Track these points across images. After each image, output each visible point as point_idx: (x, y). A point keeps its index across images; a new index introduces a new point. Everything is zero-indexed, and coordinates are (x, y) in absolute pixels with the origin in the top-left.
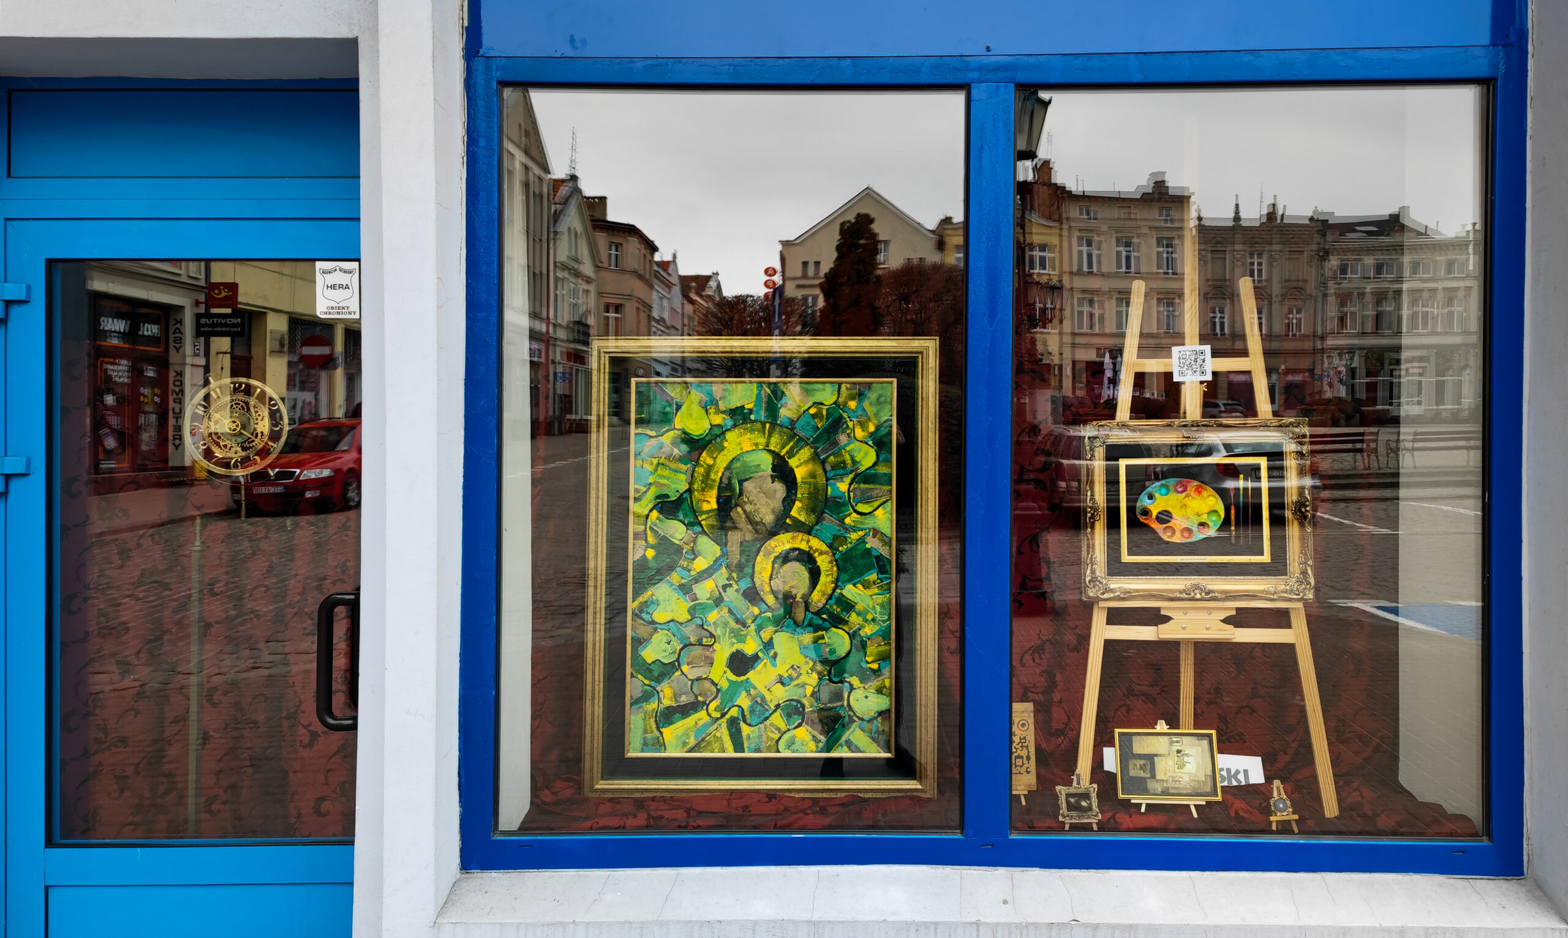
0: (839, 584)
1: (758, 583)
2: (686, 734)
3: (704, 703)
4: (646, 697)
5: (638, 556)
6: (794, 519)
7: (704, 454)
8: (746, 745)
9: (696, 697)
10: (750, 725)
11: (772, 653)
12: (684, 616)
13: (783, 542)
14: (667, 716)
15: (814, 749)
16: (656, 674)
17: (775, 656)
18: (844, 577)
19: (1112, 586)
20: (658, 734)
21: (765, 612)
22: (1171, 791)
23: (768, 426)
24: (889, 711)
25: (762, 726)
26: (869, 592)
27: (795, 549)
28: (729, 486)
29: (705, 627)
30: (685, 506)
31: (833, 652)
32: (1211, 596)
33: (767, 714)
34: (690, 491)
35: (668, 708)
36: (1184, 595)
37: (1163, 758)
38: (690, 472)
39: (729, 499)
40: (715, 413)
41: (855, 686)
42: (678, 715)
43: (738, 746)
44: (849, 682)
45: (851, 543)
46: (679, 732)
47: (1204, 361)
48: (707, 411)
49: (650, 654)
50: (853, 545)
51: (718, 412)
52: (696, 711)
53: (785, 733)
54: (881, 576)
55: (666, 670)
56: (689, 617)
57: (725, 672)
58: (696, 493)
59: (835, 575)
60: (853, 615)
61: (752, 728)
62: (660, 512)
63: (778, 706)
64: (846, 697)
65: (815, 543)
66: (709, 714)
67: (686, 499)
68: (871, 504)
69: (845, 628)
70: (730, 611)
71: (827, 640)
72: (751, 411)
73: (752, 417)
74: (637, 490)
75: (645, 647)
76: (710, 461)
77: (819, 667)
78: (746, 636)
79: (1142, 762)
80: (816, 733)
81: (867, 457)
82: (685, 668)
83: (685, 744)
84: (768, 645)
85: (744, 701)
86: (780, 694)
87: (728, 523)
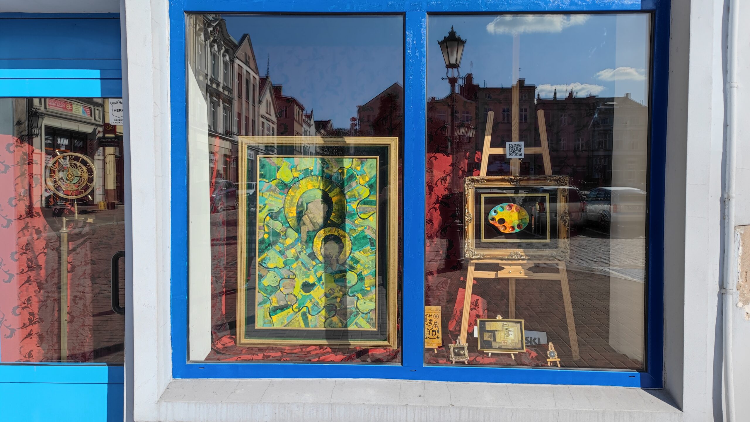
0: (352, 251)
1: (315, 250)
2: (283, 319)
3: (291, 305)
4: (264, 302)
5: (260, 237)
6: (332, 221)
7: (290, 190)
8: (310, 324)
9: (287, 302)
10: (312, 315)
11: (321, 282)
12: (281, 265)
13: (327, 232)
14: (275, 310)
15: (341, 326)
16: (269, 291)
18: (355, 248)
19: (477, 253)
20: (270, 319)
21: (318, 264)
22: (503, 347)
23: (319, 177)
24: (375, 309)
25: (317, 316)
26: (366, 255)
27: (332, 235)
28: (302, 205)
29: (291, 270)
30: (282, 215)
32: (522, 258)
33: (319, 310)
34: (284, 207)
35: (275, 307)
36: (510, 258)
37: (499, 332)
38: (284, 199)
39: (301, 212)
40: (295, 172)
41: (360, 298)
42: (279, 311)
43: (307, 325)
44: (357, 296)
45: (358, 232)
46: (280, 318)
47: (521, 149)
48: (291, 171)
49: (266, 282)
50: (359, 233)
51: (297, 171)
52: (288, 309)
53: (328, 319)
54: (371, 248)
55: (273, 290)
56: (284, 266)
57: (300, 291)
58: (287, 209)
59: (350, 247)
60: (359, 265)
61: (313, 317)
62: (271, 217)
63: (324, 307)
64: (356, 303)
65: (341, 232)
66: (293, 310)
67: (281, 211)
68: (367, 214)
69: (355, 271)
70: (302, 263)
72: (312, 171)
73: (313, 174)
74: (260, 207)
75: (263, 280)
76: (293, 194)
77: (343, 289)
78: (309, 275)
79: (490, 334)
80: (341, 319)
81: (365, 192)
82: (282, 289)
83: (282, 323)
84: (320, 279)
87: (301, 223)
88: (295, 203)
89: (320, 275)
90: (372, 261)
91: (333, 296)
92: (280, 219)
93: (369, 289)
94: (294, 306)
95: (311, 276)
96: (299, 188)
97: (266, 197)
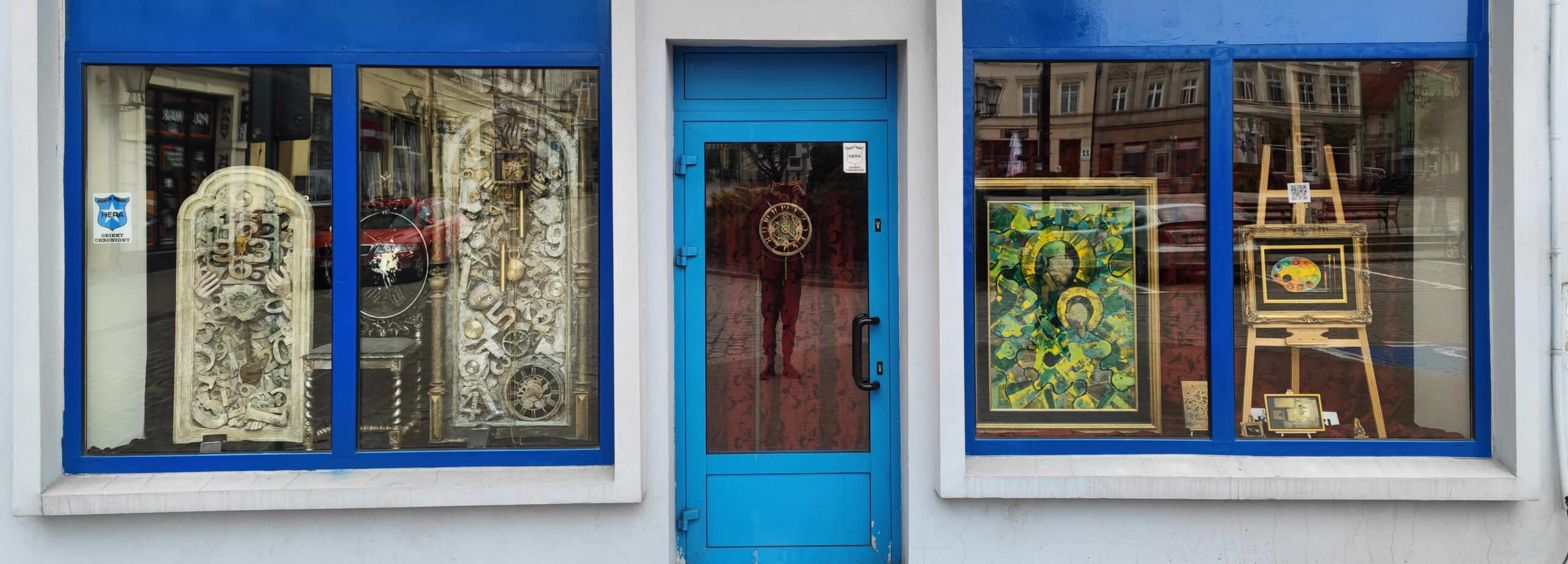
0: (1104, 316)
1: (1059, 315)
2: (1022, 398)
3: (1031, 381)
4: (1000, 377)
5: (992, 300)
6: (1079, 280)
7: (1027, 243)
8: (1055, 404)
9: (1027, 378)
10: (1057, 394)
11: (1068, 354)
12: (1019, 334)
13: (1072, 292)
14: (1011, 389)
15: (1093, 407)
16: (1004, 365)
17: (1070, 355)
18: (1107, 312)
19: (1260, 316)
20: (1007, 399)
21: (1063, 331)
23: (1063, 227)
24: (1134, 385)
25: (1064, 394)
26: (1121, 320)
27: (1078, 297)
28: (1042, 261)
29: (1031, 340)
30: (1018, 272)
31: (1101, 353)
32: (1316, 321)
33: (1066, 388)
34: (1020, 264)
35: (1012, 384)
36: (1301, 321)
38: (1020, 253)
39: (1042, 268)
40: (1033, 221)
41: (1115, 372)
42: (1017, 388)
43: (1051, 405)
44: (1112, 370)
45: (1110, 293)
46: (1018, 398)
47: (1306, 192)
48: (1028, 220)
49: (1000, 355)
50: (1112, 294)
51: (1035, 219)
52: (1027, 386)
53: (1077, 398)
54: (1128, 311)
55: (1009, 363)
56: (1022, 334)
57: (1042, 365)
58: (1024, 265)
59: (1102, 311)
60: (1113, 333)
61: (1059, 396)
62: (1004, 275)
63: (1072, 383)
64: (1110, 379)
65: (1090, 293)
66: (1034, 388)
67: (1017, 268)
68: (1122, 271)
69: (1108, 340)
71: (1098, 347)
72: (1053, 219)
73: (1054, 222)
74: (991, 264)
75: (997, 351)
76: (1030, 247)
77: (1095, 362)
78: (1053, 345)
79: (1280, 412)
80: (1093, 398)
81: (1118, 245)
82: (1020, 362)
83: (1022, 404)
84: (1065, 350)
85: (1053, 380)
86: (1073, 377)
87: (1042, 282)
89: (1066, 345)
90: (1129, 328)
91: (1082, 370)
92: (1015, 278)
93: (1125, 361)
94: (1036, 383)
95: (1055, 346)
97: (999, 251)
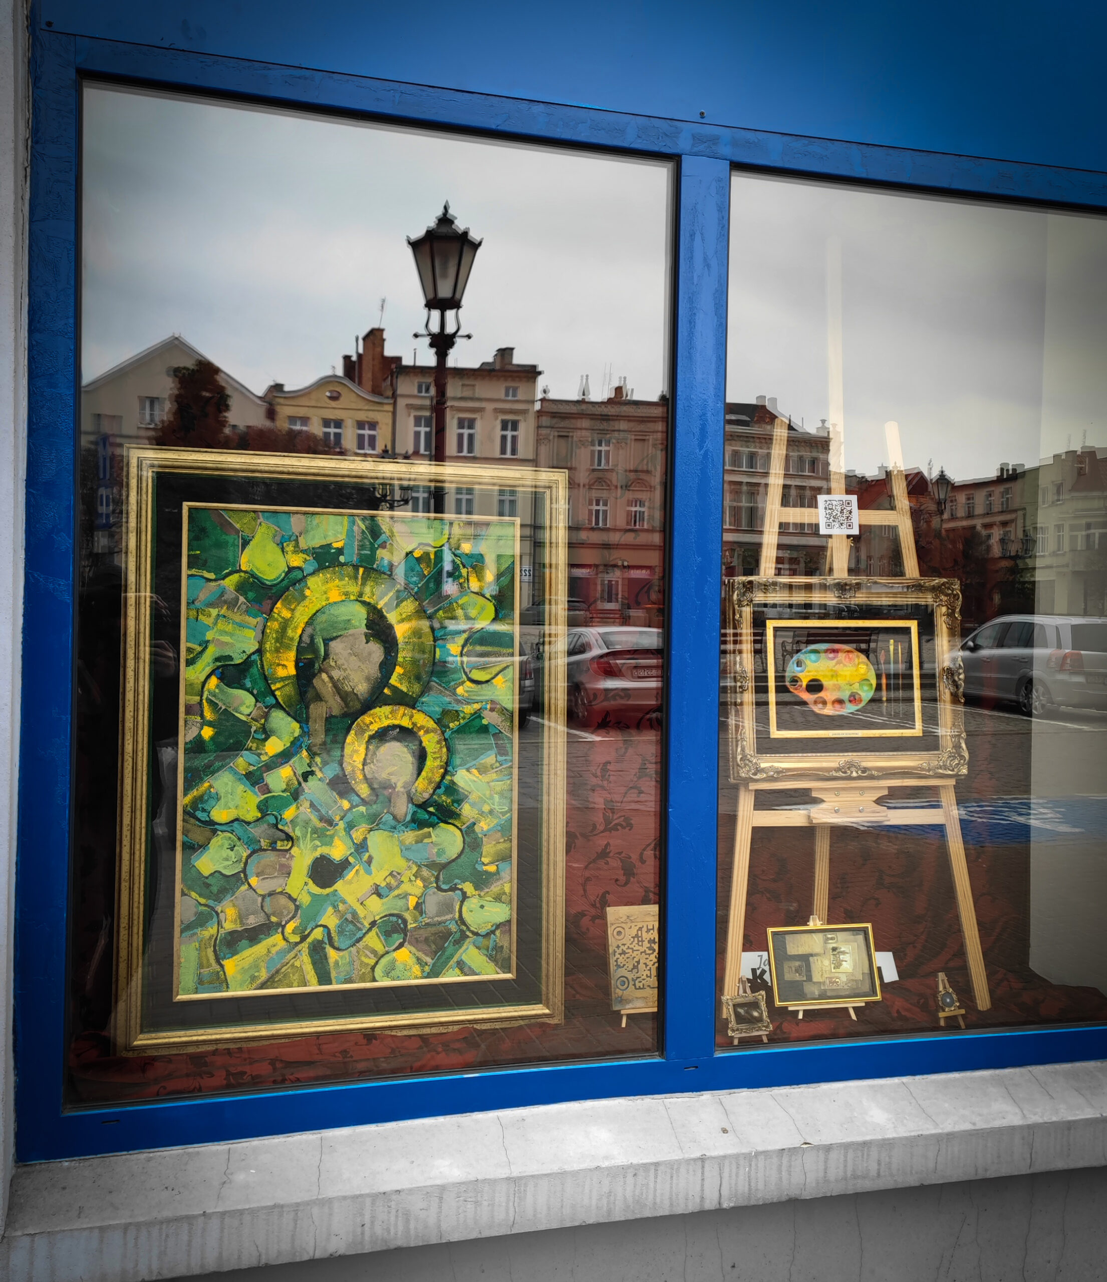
0: (450, 768)
1: (348, 769)
2: (256, 966)
3: (279, 924)
4: (201, 920)
6: (395, 689)
7: (279, 605)
8: (333, 974)
9: (268, 916)
10: (338, 949)
11: (366, 857)
12: (252, 814)
13: (381, 717)
14: (230, 944)
15: (419, 974)
16: (215, 889)
17: (370, 861)
18: (455, 759)
19: (763, 765)
20: (218, 968)
21: (357, 806)
22: (829, 994)
23: (361, 570)
24: (509, 922)
25: (353, 949)
26: (485, 778)
27: (394, 727)
28: (312, 647)
29: (280, 827)
30: (254, 671)
31: (441, 852)
32: (867, 774)
33: (360, 935)
34: (260, 651)
35: (232, 933)
36: (840, 774)
37: (819, 958)
38: (260, 627)
39: (311, 663)
40: (295, 552)
41: (469, 894)
42: (244, 942)
43: (324, 977)
44: (461, 890)
45: (464, 718)
46: (246, 964)
47: (851, 512)
48: (283, 549)
49: (206, 863)
50: (466, 721)
51: (297, 550)
52: (269, 935)
53: (382, 956)
54: (500, 758)
55: (228, 885)
56: (259, 815)
57: (306, 884)
58: (268, 655)
59: (445, 758)
60: (467, 807)
61: (341, 953)
62: (221, 678)
63: (373, 924)
64: (457, 909)
65: (421, 719)
66: (285, 939)
67: (254, 661)
68: (489, 670)
69: (456, 823)
70: (312, 805)
71: (434, 838)
72: (340, 551)
73: (342, 559)
74: (189, 650)
75: (198, 858)
76: (286, 614)
77: (425, 872)
78: (332, 837)
79: (797, 964)
80: (420, 955)
81: (484, 614)
82: (253, 881)
83: (253, 978)
84: (361, 847)
86: (376, 908)
87: (310, 695)
88: (292, 639)
89: (361, 837)
90: (501, 794)
91: (396, 892)
92: (248, 684)
93: (492, 868)
94: (290, 927)
95: (337, 842)
96: (304, 597)
97: (208, 621)
